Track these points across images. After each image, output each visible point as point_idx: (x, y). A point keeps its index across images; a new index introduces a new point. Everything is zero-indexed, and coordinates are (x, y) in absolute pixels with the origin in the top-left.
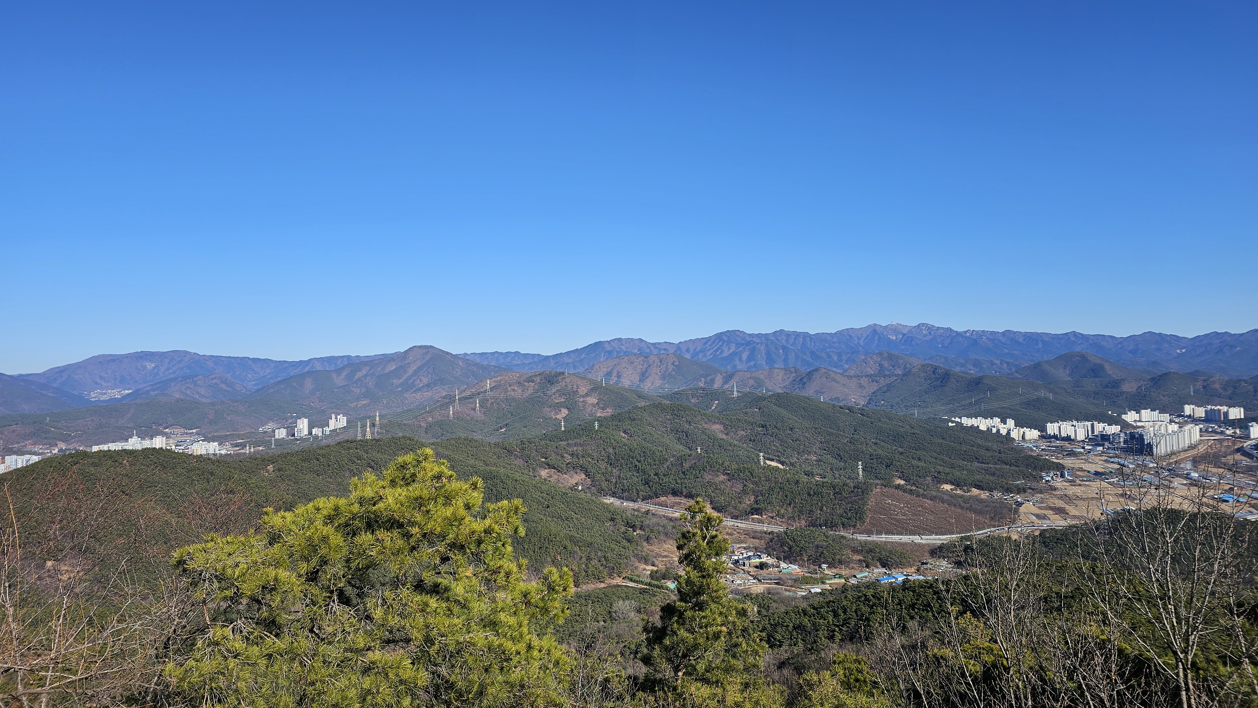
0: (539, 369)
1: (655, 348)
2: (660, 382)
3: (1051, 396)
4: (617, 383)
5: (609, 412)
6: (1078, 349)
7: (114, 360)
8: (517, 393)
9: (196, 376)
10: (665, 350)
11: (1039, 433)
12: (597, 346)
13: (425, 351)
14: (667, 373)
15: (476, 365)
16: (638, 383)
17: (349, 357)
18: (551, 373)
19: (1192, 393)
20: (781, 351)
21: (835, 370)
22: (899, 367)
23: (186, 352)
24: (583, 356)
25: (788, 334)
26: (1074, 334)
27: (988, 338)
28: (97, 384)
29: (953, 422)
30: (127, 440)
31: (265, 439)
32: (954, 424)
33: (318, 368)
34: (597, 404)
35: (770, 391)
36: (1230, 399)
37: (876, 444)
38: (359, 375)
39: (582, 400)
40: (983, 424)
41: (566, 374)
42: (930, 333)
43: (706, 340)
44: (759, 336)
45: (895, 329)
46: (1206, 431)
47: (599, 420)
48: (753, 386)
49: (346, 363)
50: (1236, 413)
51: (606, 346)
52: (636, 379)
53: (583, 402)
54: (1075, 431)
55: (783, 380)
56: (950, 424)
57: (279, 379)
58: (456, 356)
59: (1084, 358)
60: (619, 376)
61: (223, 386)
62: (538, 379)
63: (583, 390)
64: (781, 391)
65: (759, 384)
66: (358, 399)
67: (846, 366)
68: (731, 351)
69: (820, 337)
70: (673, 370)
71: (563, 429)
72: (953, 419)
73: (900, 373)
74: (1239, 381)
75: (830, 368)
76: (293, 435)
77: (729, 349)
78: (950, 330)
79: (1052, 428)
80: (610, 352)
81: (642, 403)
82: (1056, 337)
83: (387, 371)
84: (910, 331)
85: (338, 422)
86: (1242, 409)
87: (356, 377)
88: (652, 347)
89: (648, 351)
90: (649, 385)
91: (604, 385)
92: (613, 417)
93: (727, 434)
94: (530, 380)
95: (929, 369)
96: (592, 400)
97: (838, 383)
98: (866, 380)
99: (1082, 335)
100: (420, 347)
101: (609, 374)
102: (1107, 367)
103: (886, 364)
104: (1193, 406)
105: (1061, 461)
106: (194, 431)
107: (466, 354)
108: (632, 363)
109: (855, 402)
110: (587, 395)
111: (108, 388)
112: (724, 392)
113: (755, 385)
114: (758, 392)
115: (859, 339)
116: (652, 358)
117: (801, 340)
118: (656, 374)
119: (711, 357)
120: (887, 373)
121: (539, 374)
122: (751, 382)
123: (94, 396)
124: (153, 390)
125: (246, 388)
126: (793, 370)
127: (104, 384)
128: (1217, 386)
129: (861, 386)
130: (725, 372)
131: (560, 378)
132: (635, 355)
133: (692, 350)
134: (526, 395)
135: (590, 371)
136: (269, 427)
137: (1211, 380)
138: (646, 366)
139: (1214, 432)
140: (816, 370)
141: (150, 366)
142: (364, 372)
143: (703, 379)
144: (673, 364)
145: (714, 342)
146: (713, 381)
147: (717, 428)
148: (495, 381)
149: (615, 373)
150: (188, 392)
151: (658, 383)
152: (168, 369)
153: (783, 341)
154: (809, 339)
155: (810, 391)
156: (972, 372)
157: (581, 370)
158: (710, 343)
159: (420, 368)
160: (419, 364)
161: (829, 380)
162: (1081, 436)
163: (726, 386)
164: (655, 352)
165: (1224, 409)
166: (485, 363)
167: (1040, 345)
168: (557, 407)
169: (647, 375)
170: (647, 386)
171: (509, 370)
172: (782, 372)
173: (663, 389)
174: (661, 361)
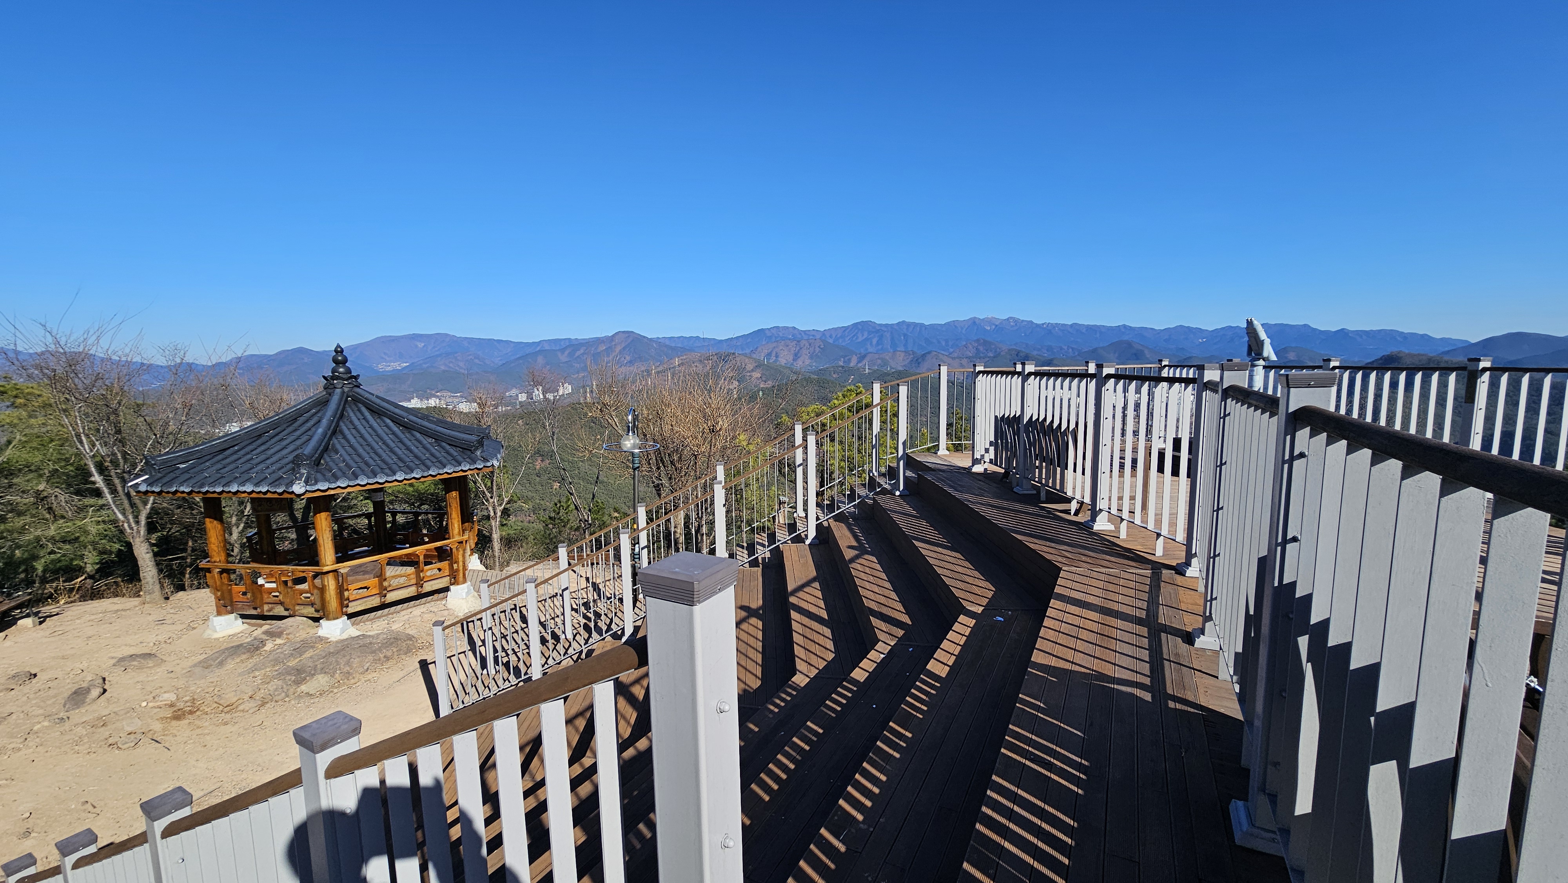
0: (715, 350)
1: (805, 334)
2: (810, 361)
4: (776, 361)
5: (770, 384)
6: (1125, 338)
7: (393, 340)
9: (457, 353)
10: (813, 336)
12: (760, 332)
13: (627, 335)
14: (815, 354)
15: (666, 346)
16: (792, 361)
17: (569, 339)
18: (724, 353)
20: (902, 338)
21: (943, 352)
22: (991, 351)
23: (447, 335)
24: (749, 340)
25: (909, 325)
26: (1125, 326)
27: (1059, 329)
28: (382, 358)
30: (410, 401)
31: (513, 400)
33: (547, 348)
34: (761, 378)
38: (578, 353)
39: (749, 374)
41: (736, 354)
43: (845, 329)
44: (886, 325)
45: (989, 321)
47: (763, 390)
48: (880, 365)
49: (568, 344)
51: (767, 332)
52: (790, 358)
53: (750, 376)
55: (903, 360)
57: (518, 356)
58: (651, 340)
59: (1129, 344)
60: (777, 356)
61: (477, 361)
62: (714, 358)
63: (750, 367)
64: (901, 369)
65: (885, 363)
66: (578, 373)
67: (951, 350)
68: (865, 337)
69: (932, 327)
70: (819, 352)
73: (992, 355)
75: (939, 351)
76: (532, 399)
77: (863, 335)
78: (1031, 322)
80: (770, 337)
81: (795, 379)
82: (1111, 329)
83: (599, 351)
84: (1001, 323)
85: (566, 389)
87: (577, 355)
88: (803, 334)
89: (800, 336)
90: (801, 363)
91: (765, 363)
92: (773, 388)
94: (708, 358)
95: (1013, 352)
96: (756, 375)
98: (966, 360)
99: (1130, 327)
100: (624, 332)
101: (769, 355)
103: (981, 348)
106: (459, 394)
107: (658, 338)
108: (788, 346)
110: (752, 370)
111: (391, 361)
112: (858, 369)
113: (882, 363)
114: (884, 370)
115: (962, 328)
116: (803, 342)
117: (918, 329)
118: (806, 355)
119: (849, 341)
120: (982, 355)
121: (715, 354)
122: (879, 361)
123: (381, 367)
124: (425, 363)
125: (493, 362)
126: (911, 353)
127: (387, 359)
130: (859, 354)
131: (731, 357)
132: (790, 339)
133: (834, 336)
134: (706, 370)
135: (754, 352)
136: (513, 392)
138: (798, 348)
140: (929, 353)
141: (421, 345)
142: (582, 351)
143: (843, 359)
144: (819, 347)
145: (851, 330)
146: (850, 360)
148: (681, 359)
149: (774, 354)
150: (451, 365)
151: (807, 362)
152: (434, 347)
153: (905, 330)
154: (924, 328)
156: (1046, 355)
157: (748, 351)
158: (848, 331)
159: (624, 349)
160: (623, 345)
161: (938, 360)
163: (860, 365)
164: (805, 337)
166: (673, 345)
167: (1098, 335)
169: (799, 355)
170: (799, 364)
171: (691, 350)
172: (903, 354)
173: (811, 366)
174: (810, 345)
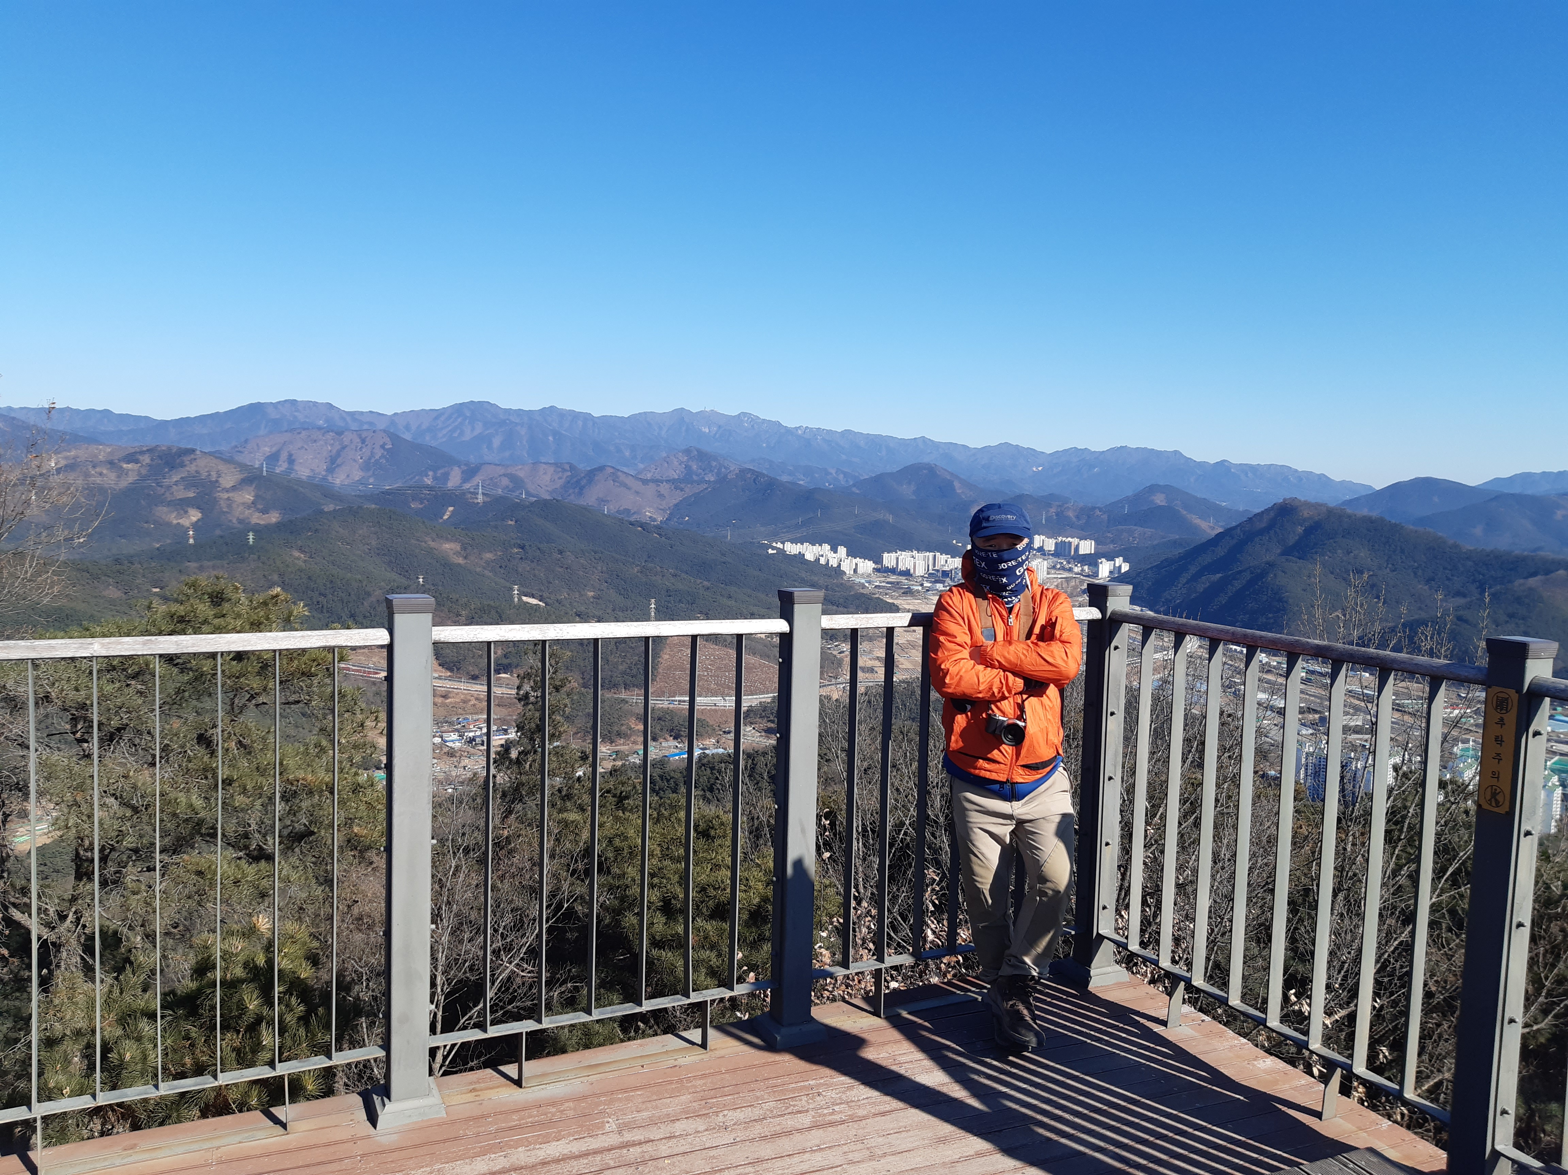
0: (149, 441)
1: (354, 419)
2: (361, 473)
3: (890, 518)
4: (287, 471)
5: (274, 517)
6: (926, 459)
8: (109, 479)
10: (370, 423)
11: (873, 565)
12: (255, 410)
14: (373, 460)
16: (324, 473)
18: (169, 449)
19: (1044, 522)
20: (551, 438)
21: (625, 469)
22: (711, 471)
25: (562, 414)
26: (923, 439)
27: (823, 439)
29: (773, 548)
32: (775, 552)
34: (253, 503)
35: (533, 497)
36: (1082, 530)
37: (675, 576)
39: (226, 495)
40: (810, 552)
41: (198, 452)
42: (752, 426)
43: (438, 414)
44: (519, 412)
45: (707, 417)
46: (1054, 567)
47: (259, 531)
48: (507, 487)
50: (1087, 547)
51: (270, 410)
52: (321, 468)
53: (228, 499)
54: (915, 564)
55: (553, 481)
56: (770, 551)
59: (931, 471)
60: (291, 460)
62: (146, 459)
63: (228, 480)
64: (548, 498)
65: (517, 482)
67: (641, 466)
68: (476, 433)
69: (608, 422)
70: (383, 456)
71: (191, 541)
72: (774, 544)
73: (712, 479)
74: (1094, 508)
75: (619, 467)
77: (473, 429)
78: (778, 424)
79: (889, 559)
80: (276, 422)
81: (329, 507)
82: (903, 442)
84: (728, 423)
86: (1093, 542)
88: (348, 419)
89: (341, 423)
90: (343, 476)
91: (265, 473)
92: (279, 527)
93: (465, 558)
94: (131, 458)
95: (749, 475)
96: (244, 497)
97: (629, 489)
98: (667, 486)
99: (932, 441)
101: (273, 458)
102: (956, 484)
103: (694, 465)
104: (1043, 537)
105: (895, 602)
107: (10, 409)
108: (315, 441)
109: (650, 517)
110: (235, 488)
112: (464, 494)
113: (511, 485)
114: (514, 496)
115: (661, 428)
116: (347, 438)
117: (580, 423)
118: (355, 461)
119: (444, 440)
120: (695, 478)
121: (148, 450)
122: (505, 481)
126: (567, 467)
128: (1071, 514)
129: (661, 496)
130: (465, 465)
131: (186, 459)
132: (320, 428)
134: (124, 484)
135: (240, 449)
137: (1066, 506)
138: (337, 447)
139: (1063, 568)
140: (601, 469)
143: (430, 473)
144: (382, 447)
146: (446, 476)
147: (449, 547)
148: (66, 458)
149: (284, 456)
151: (357, 475)
153: (554, 424)
155: (590, 498)
156: (801, 482)
157: (224, 447)
158: (442, 418)
161: (616, 484)
162: (920, 571)
163: (467, 486)
164: (354, 426)
165: (1075, 541)
168: (182, 505)
169: (339, 461)
170: (339, 480)
171: (92, 440)
172: (551, 470)
173: (366, 485)
174: (363, 441)
